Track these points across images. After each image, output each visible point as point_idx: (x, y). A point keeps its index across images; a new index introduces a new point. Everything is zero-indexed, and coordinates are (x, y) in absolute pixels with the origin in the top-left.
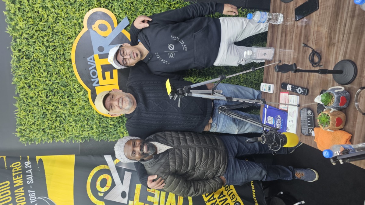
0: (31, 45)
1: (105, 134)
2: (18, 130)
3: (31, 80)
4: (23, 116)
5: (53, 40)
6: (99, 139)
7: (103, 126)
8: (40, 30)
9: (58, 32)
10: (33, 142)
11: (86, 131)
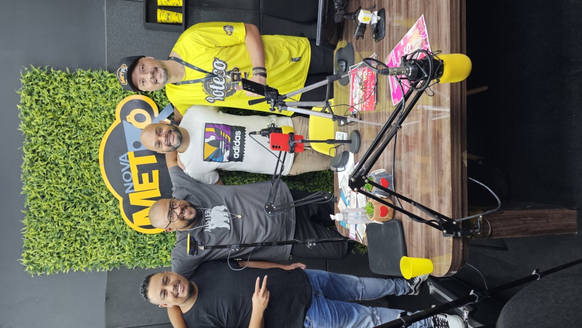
0: (48, 144)
1: (142, 259)
2: (24, 255)
3: (45, 188)
4: (32, 235)
5: (77, 137)
6: (133, 265)
7: (138, 247)
8: (60, 125)
9: (84, 127)
10: (43, 273)
11: (116, 254)
